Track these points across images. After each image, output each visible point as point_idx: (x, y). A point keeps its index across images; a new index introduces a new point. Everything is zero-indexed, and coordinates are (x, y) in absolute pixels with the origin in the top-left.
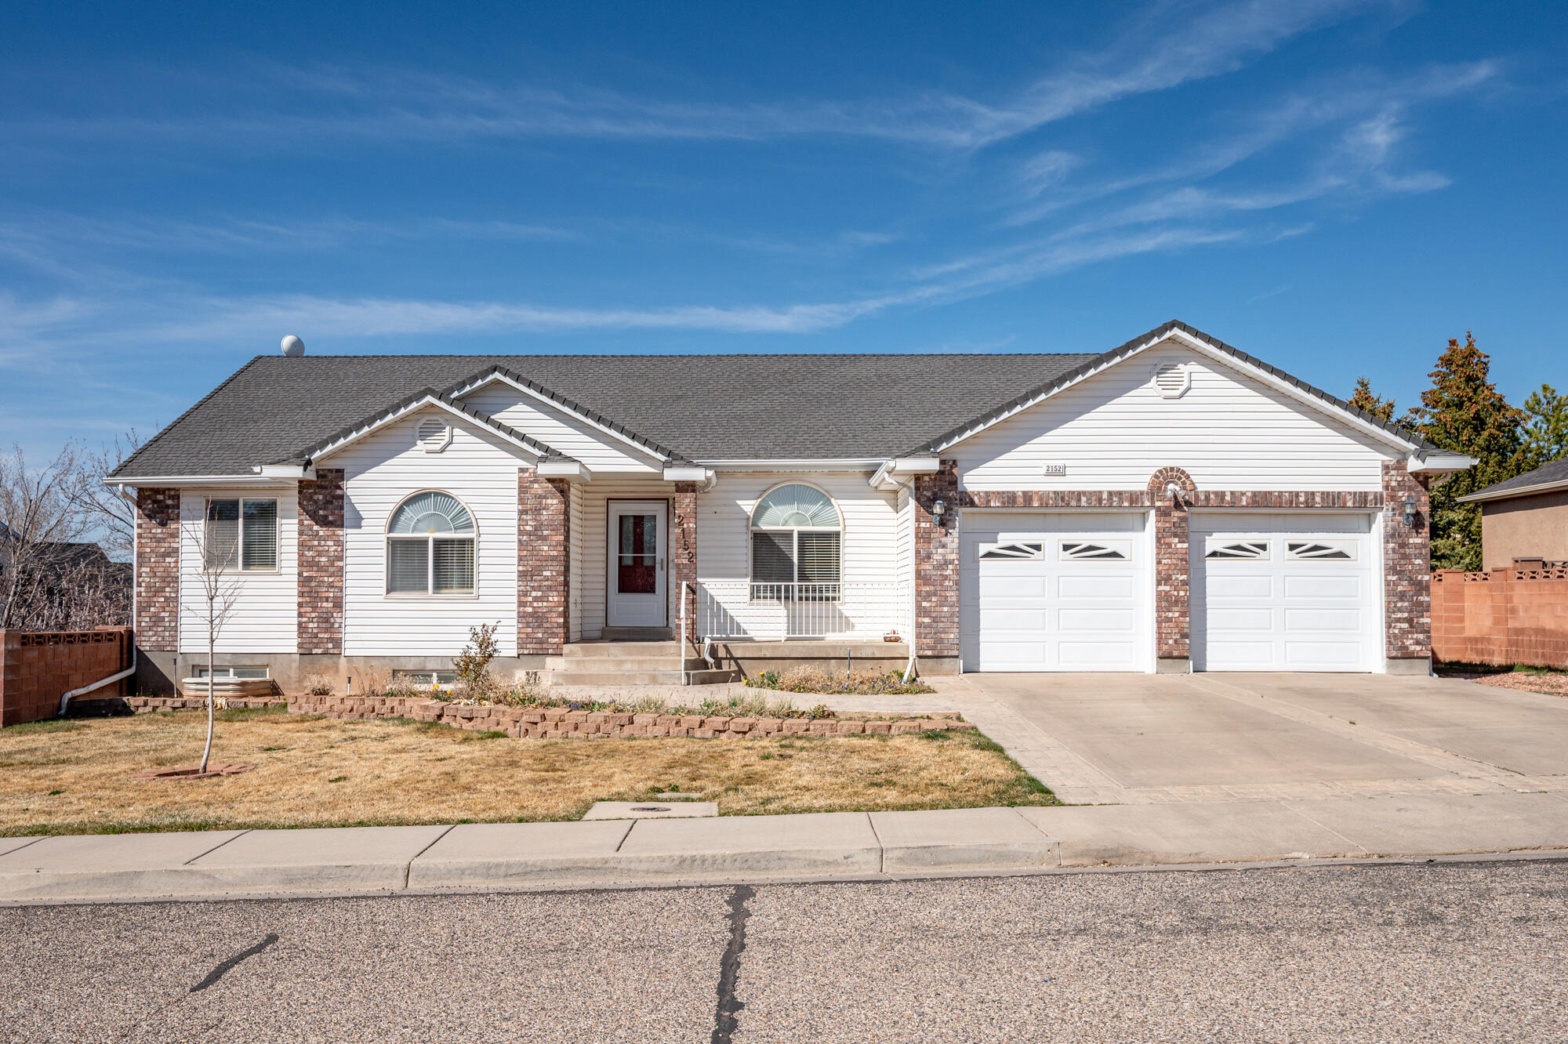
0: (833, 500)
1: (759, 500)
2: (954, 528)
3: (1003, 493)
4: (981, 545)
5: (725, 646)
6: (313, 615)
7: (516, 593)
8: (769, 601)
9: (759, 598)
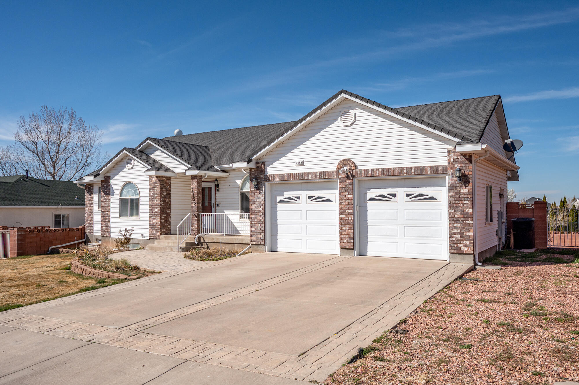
1: (242, 180)
4: (278, 197)
6: (104, 224)
7: (149, 217)
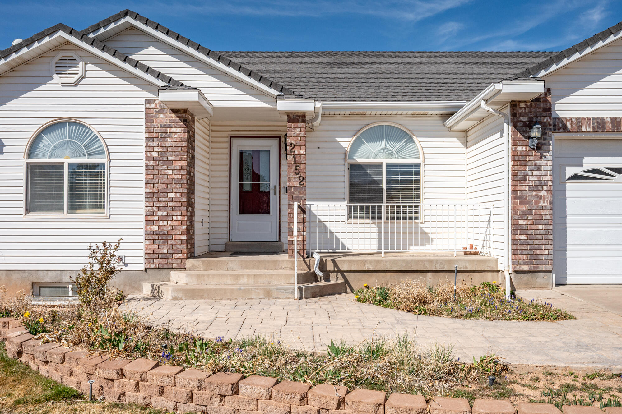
0: (415, 138)
1: (355, 138)
2: (548, 152)
3: (594, 119)
4: (567, 168)
5: (333, 261)
7: (143, 213)
8: (364, 220)
9: (355, 217)
